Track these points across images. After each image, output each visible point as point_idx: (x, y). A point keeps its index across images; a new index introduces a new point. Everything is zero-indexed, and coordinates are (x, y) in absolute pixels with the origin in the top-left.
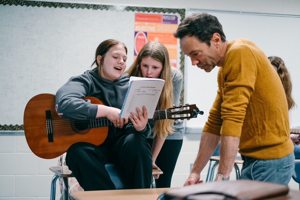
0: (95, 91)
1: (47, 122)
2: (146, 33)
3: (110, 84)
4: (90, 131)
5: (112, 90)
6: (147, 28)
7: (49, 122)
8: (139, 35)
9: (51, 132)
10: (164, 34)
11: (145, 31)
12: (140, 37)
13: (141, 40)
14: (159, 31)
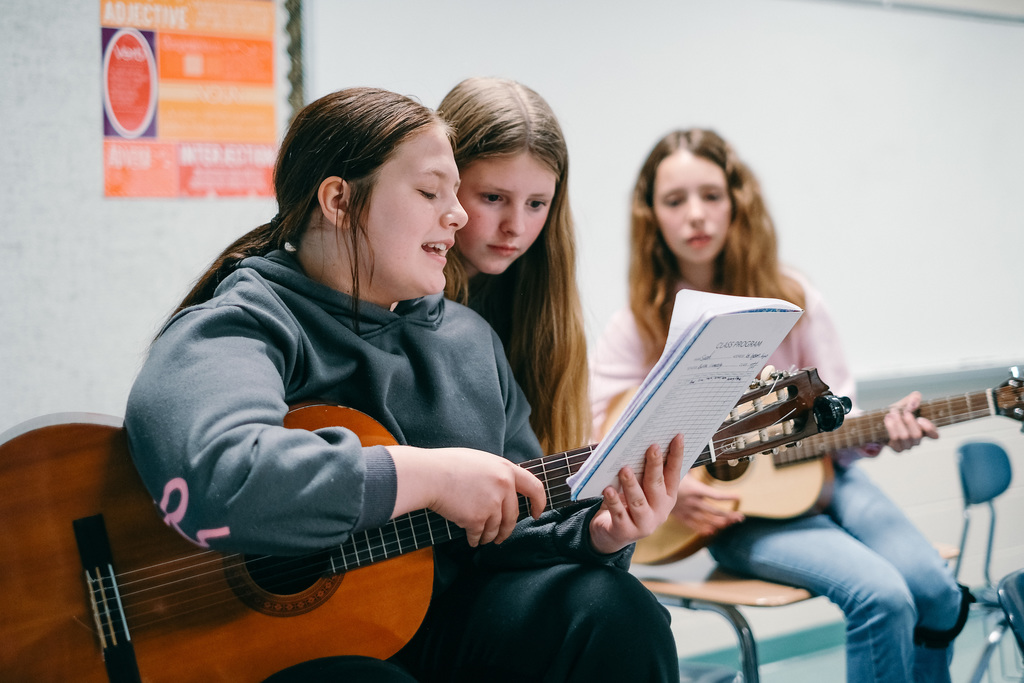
0: (323, 371)
1: (96, 586)
2: (149, 35)
3: (384, 325)
4: (340, 590)
5: (395, 352)
6: (151, 15)
7: (107, 583)
8: (120, 43)
9: (120, 635)
10: (222, 41)
11: (147, 24)
12: (125, 53)
13: (133, 64)
14: (201, 25)
